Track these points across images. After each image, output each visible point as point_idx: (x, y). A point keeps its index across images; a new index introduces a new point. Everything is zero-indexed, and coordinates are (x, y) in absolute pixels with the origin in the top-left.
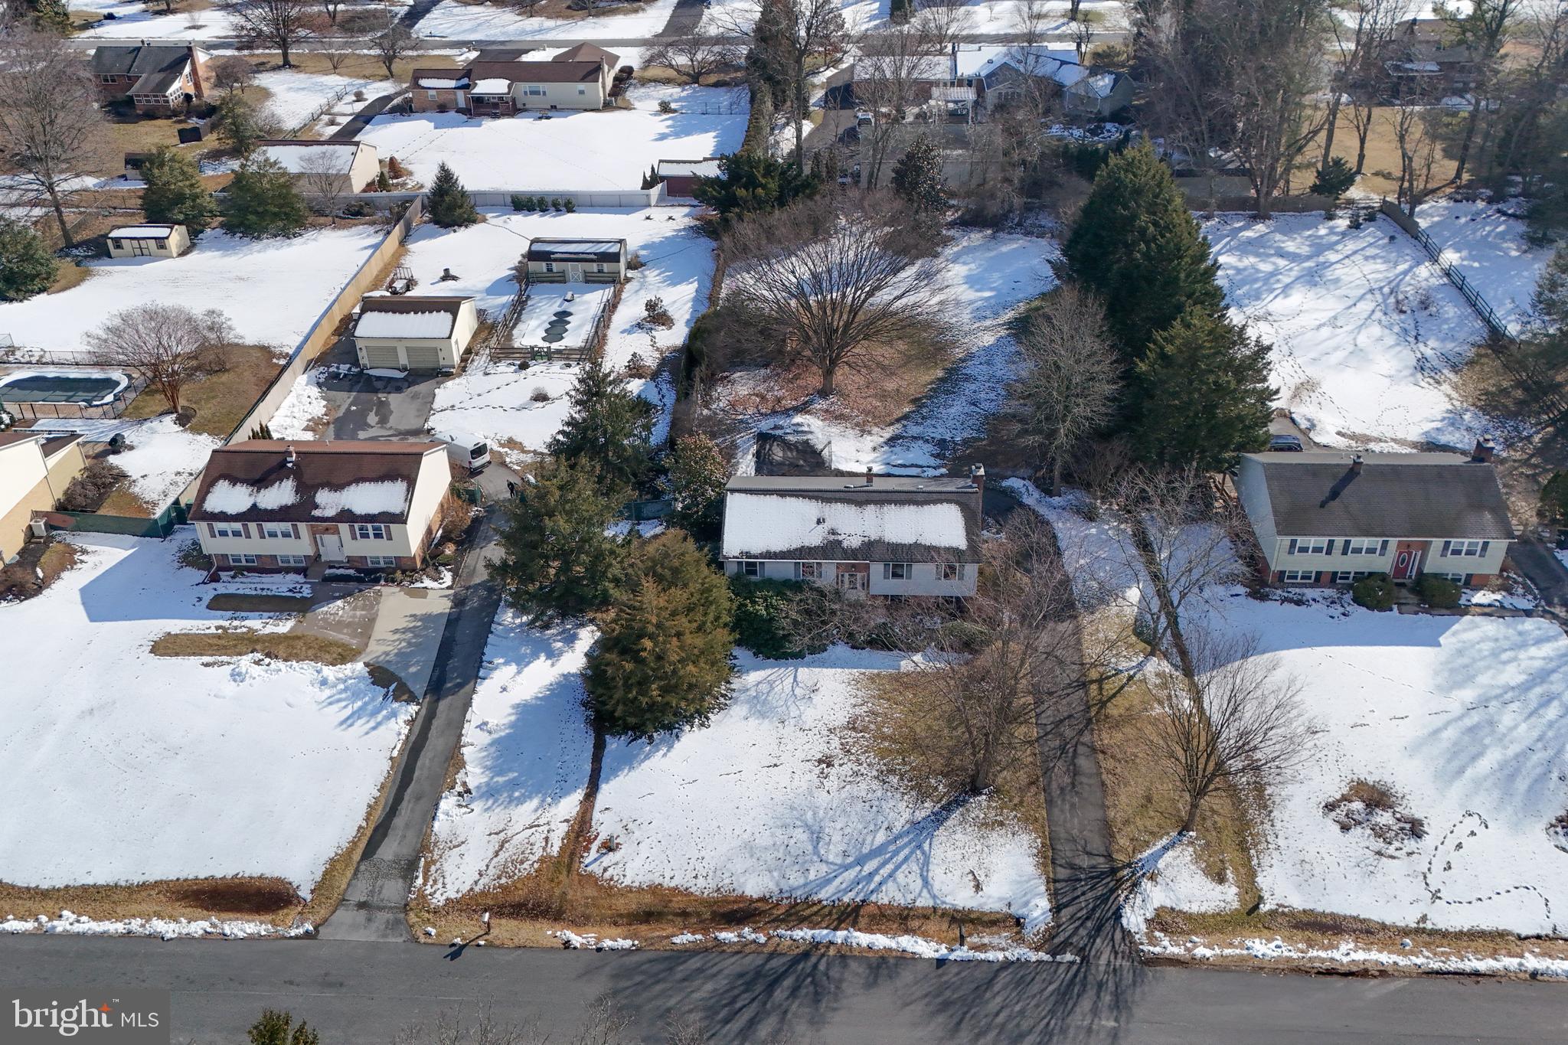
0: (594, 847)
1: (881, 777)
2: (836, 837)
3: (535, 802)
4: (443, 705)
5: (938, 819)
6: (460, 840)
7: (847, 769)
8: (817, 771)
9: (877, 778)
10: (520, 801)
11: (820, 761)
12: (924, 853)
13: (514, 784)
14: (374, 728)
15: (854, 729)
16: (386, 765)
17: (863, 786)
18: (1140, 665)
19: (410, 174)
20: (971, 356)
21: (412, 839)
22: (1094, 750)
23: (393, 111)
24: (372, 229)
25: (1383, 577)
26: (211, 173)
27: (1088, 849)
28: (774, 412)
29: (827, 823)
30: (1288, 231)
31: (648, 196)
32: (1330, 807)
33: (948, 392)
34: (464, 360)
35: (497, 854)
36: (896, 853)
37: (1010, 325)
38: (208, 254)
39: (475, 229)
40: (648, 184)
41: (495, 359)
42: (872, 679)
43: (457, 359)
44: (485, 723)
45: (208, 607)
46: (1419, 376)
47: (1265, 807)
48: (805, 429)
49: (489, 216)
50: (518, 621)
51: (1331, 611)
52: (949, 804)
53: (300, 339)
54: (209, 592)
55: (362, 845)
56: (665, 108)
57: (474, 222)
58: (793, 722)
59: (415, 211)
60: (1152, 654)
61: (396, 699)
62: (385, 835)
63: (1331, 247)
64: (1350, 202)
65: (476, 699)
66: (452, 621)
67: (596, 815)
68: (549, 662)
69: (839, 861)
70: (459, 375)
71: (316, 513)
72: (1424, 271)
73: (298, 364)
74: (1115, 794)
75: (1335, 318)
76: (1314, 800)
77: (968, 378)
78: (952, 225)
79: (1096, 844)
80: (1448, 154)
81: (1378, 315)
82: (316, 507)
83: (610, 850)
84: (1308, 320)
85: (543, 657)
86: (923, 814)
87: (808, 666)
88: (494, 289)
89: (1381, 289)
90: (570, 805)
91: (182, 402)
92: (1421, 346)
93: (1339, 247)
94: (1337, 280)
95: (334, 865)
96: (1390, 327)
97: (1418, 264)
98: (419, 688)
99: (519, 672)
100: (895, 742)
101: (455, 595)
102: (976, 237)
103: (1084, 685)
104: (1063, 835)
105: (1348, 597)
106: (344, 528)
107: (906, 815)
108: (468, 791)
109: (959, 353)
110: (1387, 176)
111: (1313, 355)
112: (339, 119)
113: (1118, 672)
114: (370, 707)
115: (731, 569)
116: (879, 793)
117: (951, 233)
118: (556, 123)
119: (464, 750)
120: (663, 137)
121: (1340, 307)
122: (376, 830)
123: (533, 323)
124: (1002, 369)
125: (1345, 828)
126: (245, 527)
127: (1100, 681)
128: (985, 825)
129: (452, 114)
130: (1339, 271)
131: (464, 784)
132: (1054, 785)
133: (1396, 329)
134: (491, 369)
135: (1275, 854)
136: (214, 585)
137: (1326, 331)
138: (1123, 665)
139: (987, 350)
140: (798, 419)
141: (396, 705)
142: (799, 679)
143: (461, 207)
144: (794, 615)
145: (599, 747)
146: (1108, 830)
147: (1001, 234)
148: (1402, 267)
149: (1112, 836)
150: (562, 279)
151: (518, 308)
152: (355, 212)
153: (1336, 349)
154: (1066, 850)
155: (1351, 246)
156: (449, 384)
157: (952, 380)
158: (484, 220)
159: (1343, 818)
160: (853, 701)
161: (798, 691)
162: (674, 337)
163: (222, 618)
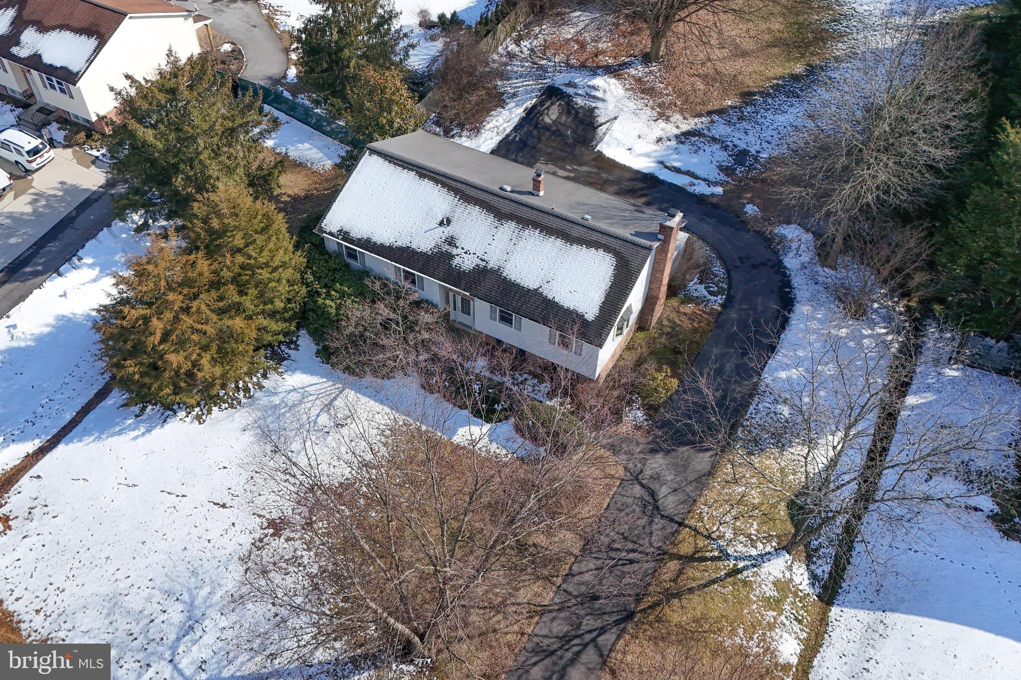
1: (317, 580)
2: (209, 638)
7: (290, 549)
8: (258, 535)
9: (311, 578)
11: (271, 524)
15: (339, 497)
17: (289, 582)
18: (764, 557)
20: (851, 57)
28: (581, 67)
33: (791, 95)
37: (927, 29)
42: (411, 436)
44: (19, 326)
52: (364, 657)
60: (791, 547)
66: (88, 202)
67: (24, 480)
71: (14, 51)
77: (828, 84)
82: (18, 44)
99: (93, 281)
103: (661, 557)
106: (36, 74)
107: (304, 649)
109: (839, 50)
113: (722, 557)
115: (330, 246)
116: (298, 600)
124: (877, 83)
127: (688, 560)
140: (601, 81)
160: (368, 458)
161: (322, 418)
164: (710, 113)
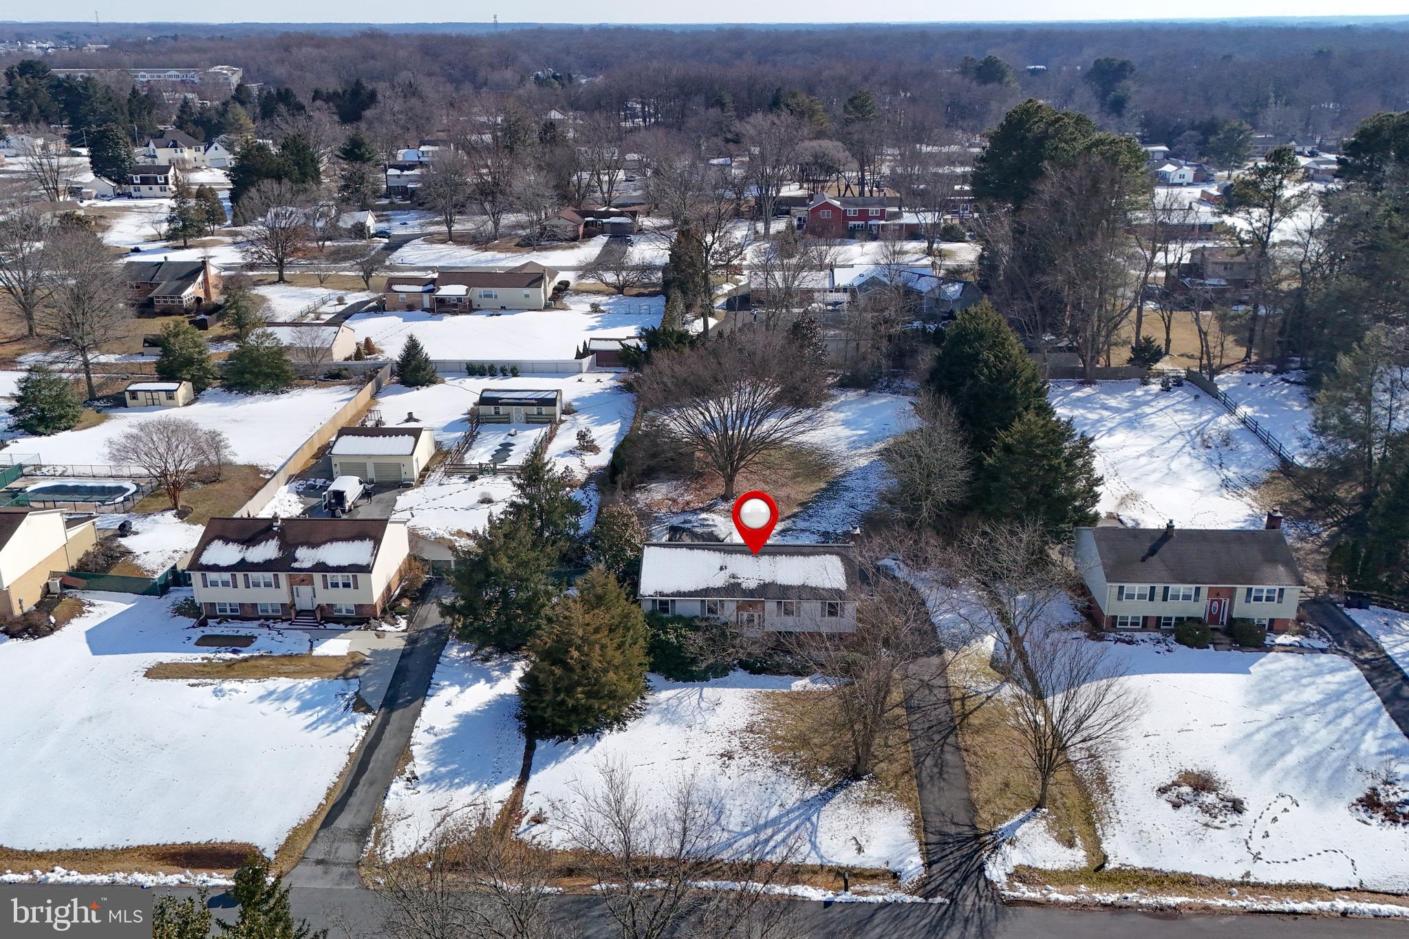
0: (525, 821)
1: (775, 767)
2: (736, 812)
3: (473, 787)
4: (396, 716)
5: (824, 798)
6: (407, 814)
7: (746, 761)
8: (720, 762)
9: (771, 767)
10: (460, 786)
11: (722, 755)
12: (812, 824)
13: (455, 774)
14: (335, 731)
15: (752, 731)
16: (346, 759)
17: (760, 773)
18: (997, 689)
19: (382, 352)
20: (848, 474)
21: (365, 813)
22: (958, 748)
23: (369, 310)
24: (348, 388)
25: (1198, 620)
26: (214, 351)
27: (955, 820)
28: (684, 511)
29: (728, 803)
30: (1111, 393)
31: (580, 364)
32: (1163, 790)
33: (830, 498)
34: (422, 476)
35: (439, 825)
36: (789, 823)
37: (880, 453)
38: (208, 405)
39: (434, 389)
40: (580, 356)
41: (449, 474)
42: (768, 696)
43: (416, 475)
44: (432, 728)
45: (196, 644)
46: (1224, 491)
47: (1107, 791)
48: (710, 523)
49: (447, 379)
50: (462, 655)
51: (1158, 648)
52: (835, 787)
53: (284, 461)
54: (198, 633)
55: (322, 818)
56: (595, 308)
57: (434, 383)
58: (698, 727)
59: (384, 373)
60: (1007, 681)
61: (355, 709)
62: (342, 810)
63: (1146, 403)
64: (1160, 374)
65: (424, 711)
66: (405, 655)
67: (527, 797)
68: (488, 685)
69: (738, 829)
70: (418, 487)
71: (295, 565)
72: (1224, 420)
73: (282, 476)
74: (978, 781)
75: (1152, 450)
76: (1149, 785)
77: (847, 489)
78: (830, 387)
79: (962, 817)
80: (1238, 343)
81: (1188, 449)
82: (296, 560)
83: (538, 822)
84: (1131, 452)
85: (483, 681)
86: (812, 794)
87: (713, 686)
88: (450, 428)
89: (1189, 432)
90: (504, 790)
91: (181, 503)
92: (1225, 471)
93: (1154, 404)
94: (1153, 426)
95: (295, 834)
96: (1198, 458)
97: (1219, 415)
98: (375, 703)
99: (462, 692)
100: (788, 741)
101: (409, 636)
102: (851, 395)
103: (949, 702)
104: (933, 810)
105: (1172, 638)
106: (318, 577)
107: (797, 795)
108: (416, 778)
109: (839, 471)
110: (1191, 357)
111: (1135, 475)
112: (323, 316)
113: (978, 693)
114: (332, 716)
115: (647, 607)
116: (773, 779)
117: (831, 392)
118: (505, 318)
119: (412, 748)
120: (593, 328)
121: (1155, 443)
122: (334, 806)
123: (482, 450)
124: (875, 482)
125: (1176, 806)
126: (234, 576)
127: (963, 699)
128: (866, 803)
129: (419, 312)
130: (1154, 420)
131: (412, 772)
132: (924, 774)
133: (1203, 459)
134: (445, 480)
135: (1117, 826)
136: (202, 628)
137: (1143, 460)
138: (982, 688)
139: (864, 470)
140: (704, 516)
141: (354, 714)
142: (704, 695)
143: (424, 370)
144: (700, 641)
145: (530, 749)
146: (972, 807)
147: (873, 393)
148: (1205, 418)
149: (976, 811)
150: (506, 420)
151: (469, 441)
152: (335, 376)
153: (1154, 471)
154: (935, 821)
155: (1163, 403)
156: (409, 492)
157: (834, 489)
158: (443, 382)
159: (1174, 799)
160: (751, 712)
161: (702, 704)
162: (602, 459)
163: (208, 651)
164: (789, 518)
